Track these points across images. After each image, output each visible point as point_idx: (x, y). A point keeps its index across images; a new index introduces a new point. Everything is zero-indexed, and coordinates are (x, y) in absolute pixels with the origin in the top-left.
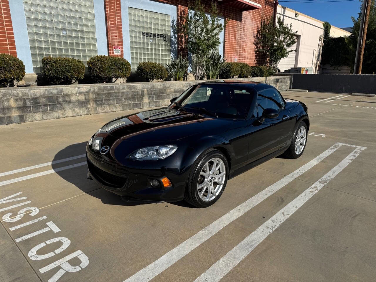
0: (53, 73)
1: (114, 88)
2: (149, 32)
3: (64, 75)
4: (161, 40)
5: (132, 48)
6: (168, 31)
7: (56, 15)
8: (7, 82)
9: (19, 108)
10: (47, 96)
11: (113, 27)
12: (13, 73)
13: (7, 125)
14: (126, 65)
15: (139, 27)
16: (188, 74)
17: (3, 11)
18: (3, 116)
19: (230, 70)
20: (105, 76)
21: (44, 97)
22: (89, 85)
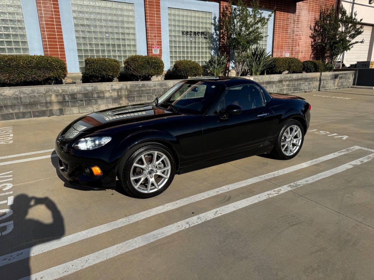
0: (92, 72)
1: (145, 86)
2: (189, 30)
3: (100, 74)
4: (202, 37)
5: (171, 47)
6: (210, 28)
7: (100, 20)
8: (52, 81)
9: (59, 103)
10: (83, 92)
11: (152, 28)
12: (56, 72)
13: (49, 117)
14: (159, 64)
15: (179, 26)
16: (229, 71)
17: (54, 20)
18: (46, 109)
19: (275, 65)
20: (138, 75)
21: (80, 93)
22: (121, 83)
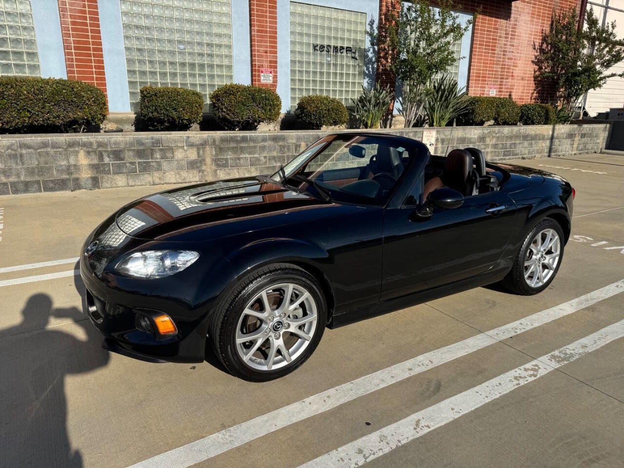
0: (152, 113)
1: (247, 139)
2: (326, 43)
3: (167, 115)
4: (347, 57)
5: (293, 72)
6: (362, 41)
7: (170, 19)
8: (80, 125)
9: (93, 167)
10: (135, 148)
11: (262, 37)
12: (87, 111)
13: (72, 191)
14: (273, 101)
15: (308, 35)
16: (393, 116)
17: (88, 16)
18: (68, 177)
19: (473, 110)
20: (236, 119)
22: (205, 134)
